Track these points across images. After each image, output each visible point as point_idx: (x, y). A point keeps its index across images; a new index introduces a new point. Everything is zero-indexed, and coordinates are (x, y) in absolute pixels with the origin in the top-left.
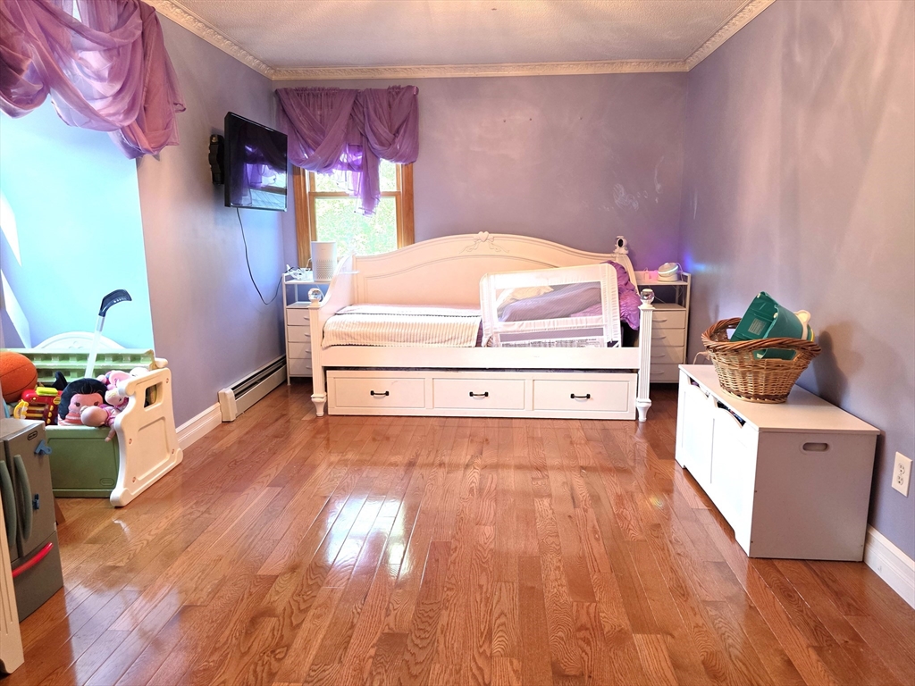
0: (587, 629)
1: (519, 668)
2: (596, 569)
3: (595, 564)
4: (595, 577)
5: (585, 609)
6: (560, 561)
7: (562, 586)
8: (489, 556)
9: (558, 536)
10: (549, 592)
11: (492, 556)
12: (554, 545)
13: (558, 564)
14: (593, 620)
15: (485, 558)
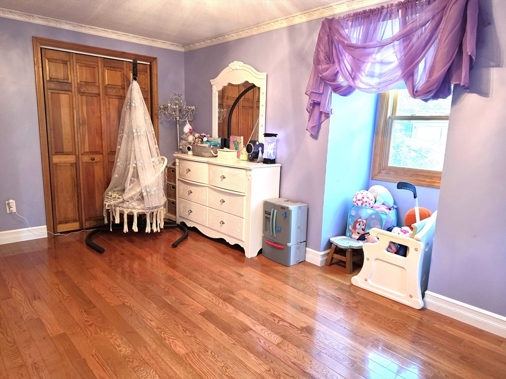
0: (89, 325)
1: (111, 304)
2: (95, 356)
3: (97, 359)
4: (94, 351)
5: (93, 332)
6: (121, 351)
7: (110, 338)
8: (163, 336)
9: (134, 369)
10: (116, 332)
11: (162, 337)
12: (131, 360)
13: (120, 349)
14: (87, 330)
15: (164, 334)
